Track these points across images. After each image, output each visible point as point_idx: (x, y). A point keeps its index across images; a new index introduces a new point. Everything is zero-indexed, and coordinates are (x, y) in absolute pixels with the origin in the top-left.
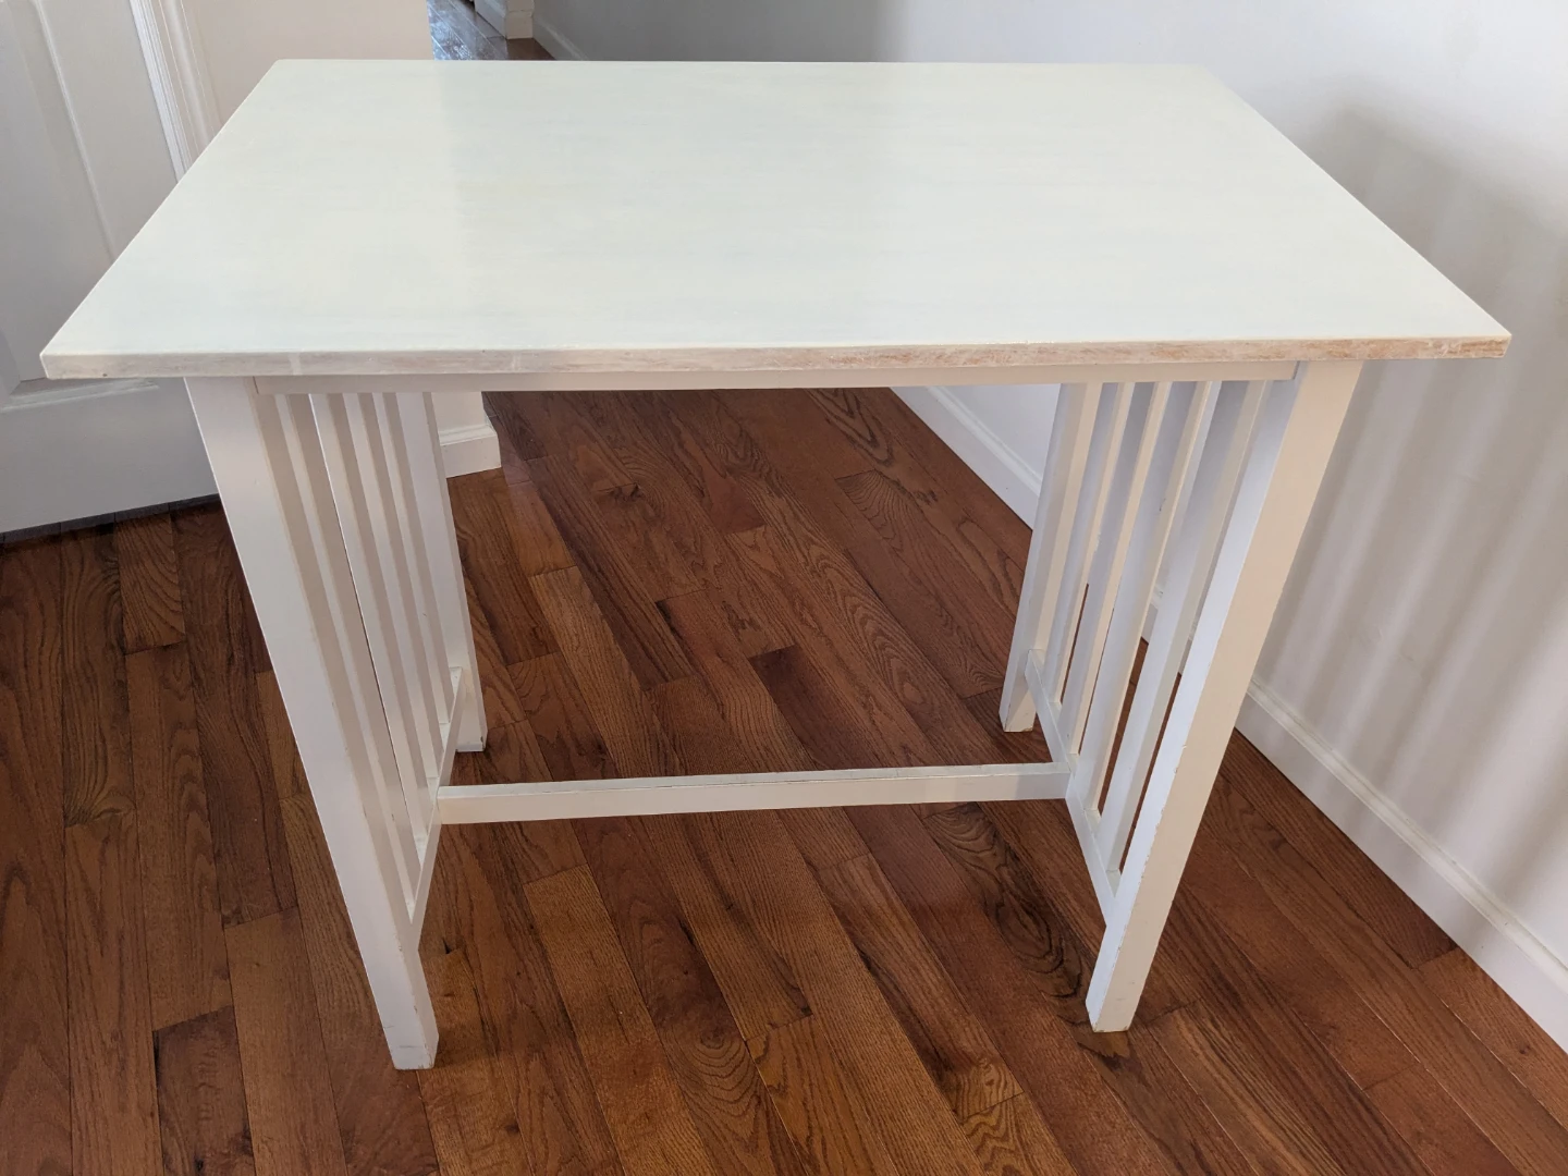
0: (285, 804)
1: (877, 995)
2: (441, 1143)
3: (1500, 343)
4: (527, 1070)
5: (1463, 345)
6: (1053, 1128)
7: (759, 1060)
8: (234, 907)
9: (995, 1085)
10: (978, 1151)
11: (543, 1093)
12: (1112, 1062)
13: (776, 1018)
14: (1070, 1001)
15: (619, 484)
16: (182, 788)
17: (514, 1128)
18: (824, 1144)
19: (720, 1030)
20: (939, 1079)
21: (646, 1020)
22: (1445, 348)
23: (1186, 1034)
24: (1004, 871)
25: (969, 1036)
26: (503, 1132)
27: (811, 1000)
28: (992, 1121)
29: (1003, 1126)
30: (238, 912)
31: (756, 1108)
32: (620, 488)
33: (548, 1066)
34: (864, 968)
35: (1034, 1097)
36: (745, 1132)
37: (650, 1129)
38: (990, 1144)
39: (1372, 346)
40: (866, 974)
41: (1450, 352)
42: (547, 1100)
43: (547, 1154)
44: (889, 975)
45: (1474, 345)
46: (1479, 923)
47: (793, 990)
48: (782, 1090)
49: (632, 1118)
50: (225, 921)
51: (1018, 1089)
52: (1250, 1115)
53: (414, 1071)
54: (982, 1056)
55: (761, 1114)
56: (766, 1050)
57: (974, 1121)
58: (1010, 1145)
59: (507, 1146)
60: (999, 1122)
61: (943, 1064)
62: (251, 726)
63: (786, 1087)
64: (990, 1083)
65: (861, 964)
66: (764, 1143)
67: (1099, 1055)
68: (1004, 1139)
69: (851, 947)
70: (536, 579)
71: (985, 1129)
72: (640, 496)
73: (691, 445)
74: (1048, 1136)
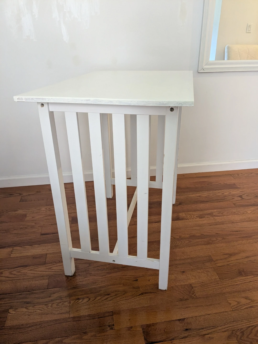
2: (186, 283)
6: (190, 212)
8: (108, 327)
10: (193, 219)
11: (176, 267)
12: (180, 204)
17: (183, 272)
18: (191, 233)
20: (180, 220)
26: (184, 274)
28: (188, 216)
31: (183, 239)
35: (185, 212)
36: (188, 242)
37: (186, 253)
42: (178, 266)
43: (189, 267)
48: (180, 236)
49: (183, 255)
50: (112, 329)
51: (183, 213)
54: (177, 215)
57: (188, 218)
58: (193, 216)
59: (187, 273)
61: (178, 219)
62: (31, 327)
64: (182, 215)
65: (157, 223)
66: (190, 240)
68: (191, 216)
69: (153, 224)
70: (12, 256)
71: (190, 217)
74: (192, 212)
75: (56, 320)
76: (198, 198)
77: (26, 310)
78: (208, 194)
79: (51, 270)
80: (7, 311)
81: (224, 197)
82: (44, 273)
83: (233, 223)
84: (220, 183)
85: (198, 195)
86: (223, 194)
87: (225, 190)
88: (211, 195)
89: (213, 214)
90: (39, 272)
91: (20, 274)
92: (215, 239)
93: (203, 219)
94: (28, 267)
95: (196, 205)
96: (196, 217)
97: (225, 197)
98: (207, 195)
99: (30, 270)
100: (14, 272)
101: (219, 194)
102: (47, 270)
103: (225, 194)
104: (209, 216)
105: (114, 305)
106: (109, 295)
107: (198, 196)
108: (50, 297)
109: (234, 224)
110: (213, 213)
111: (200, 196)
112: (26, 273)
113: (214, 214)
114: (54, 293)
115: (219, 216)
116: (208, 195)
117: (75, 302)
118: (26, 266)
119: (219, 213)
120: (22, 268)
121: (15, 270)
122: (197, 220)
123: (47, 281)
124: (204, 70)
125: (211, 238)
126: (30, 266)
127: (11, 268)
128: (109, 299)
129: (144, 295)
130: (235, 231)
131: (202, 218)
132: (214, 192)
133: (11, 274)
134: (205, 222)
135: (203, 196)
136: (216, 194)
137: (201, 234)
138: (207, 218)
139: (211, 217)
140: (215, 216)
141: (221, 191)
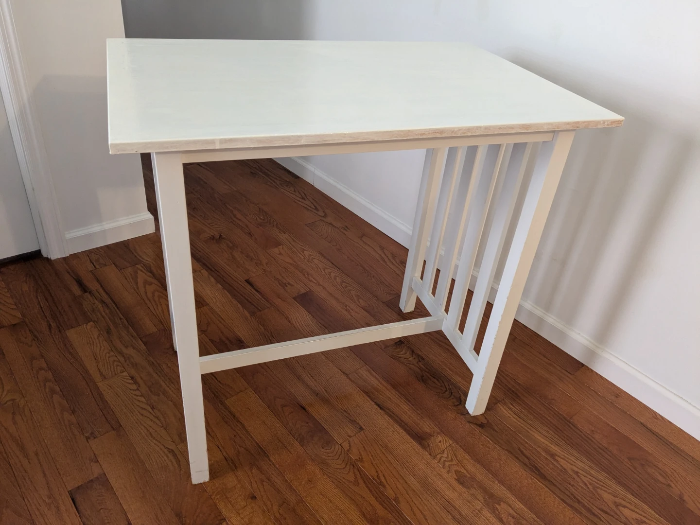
0: (99, 384)
1: (387, 418)
2: (224, 510)
3: (622, 121)
4: (252, 473)
5: (611, 122)
6: (468, 453)
7: (348, 451)
8: (90, 432)
9: (441, 442)
10: (444, 467)
11: (262, 481)
12: (481, 426)
13: (350, 433)
14: (460, 407)
15: (212, 234)
16: (45, 385)
17: (254, 497)
18: (384, 476)
19: (329, 442)
20: (420, 444)
21: (297, 444)
22: (606, 123)
23: (504, 411)
24: (420, 364)
25: (426, 426)
26: (250, 500)
27: (361, 423)
28: (445, 455)
29: (449, 456)
30: (92, 433)
31: (353, 469)
32: (213, 236)
33: (260, 469)
34: (379, 409)
35: (458, 443)
36: (352, 479)
37: (312, 485)
38: (447, 464)
39: (585, 123)
40: (380, 411)
41: (607, 125)
42: (265, 483)
43: (272, 504)
44: (389, 410)
45: (614, 122)
46: (592, 354)
47: (353, 422)
48: (361, 460)
49: (303, 483)
50: (87, 438)
51: (451, 442)
52: (536, 435)
53: (201, 484)
54: (434, 433)
55: (356, 471)
56: (350, 446)
57: (438, 456)
58: (454, 462)
59: (253, 505)
60: (448, 455)
61: (421, 438)
62: (70, 353)
63: (362, 459)
64: (440, 442)
65: (376, 407)
66: (361, 481)
67: (476, 424)
68: (452, 460)
69: (371, 402)
71: (444, 459)
72: (223, 238)
73: (239, 216)
74: (467, 457)
75: (87, 372)
76: (543, 452)
77: (96, 337)
78: (579, 471)
80: (88, 320)
81: (606, 513)
84: (669, 485)
85: (555, 449)
86: (617, 505)
87: (646, 507)
88: (583, 478)
89: (499, 504)
91: (157, 300)
93: (459, 488)
95: (504, 457)
96: (457, 471)
97: (604, 515)
98: (573, 471)
100: (156, 294)
101: (606, 496)
103: (626, 512)
104: (481, 498)
105: (135, 422)
106: (153, 408)
107: (547, 451)
108: (126, 347)
110: (502, 503)
111: (553, 455)
112: (161, 305)
113: (502, 508)
114: (134, 348)
115: (501, 520)
116: (577, 473)
117: (127, 376)
119: (513, 518)
121: (161, 293)
122: (445, 475)
123: (154, 330)
125: (393, 522)
128: (144, 412)
129: (169, 455)
131: (462, 484)
132: (607, 480)
133: (153, 293)
134: (450, 494)
135: (562, 462)
136: (599, 490)
137: (396, 499)
138: (473, 495)
139: (482, 501)
140: (494, 511)
141: (629, 496)
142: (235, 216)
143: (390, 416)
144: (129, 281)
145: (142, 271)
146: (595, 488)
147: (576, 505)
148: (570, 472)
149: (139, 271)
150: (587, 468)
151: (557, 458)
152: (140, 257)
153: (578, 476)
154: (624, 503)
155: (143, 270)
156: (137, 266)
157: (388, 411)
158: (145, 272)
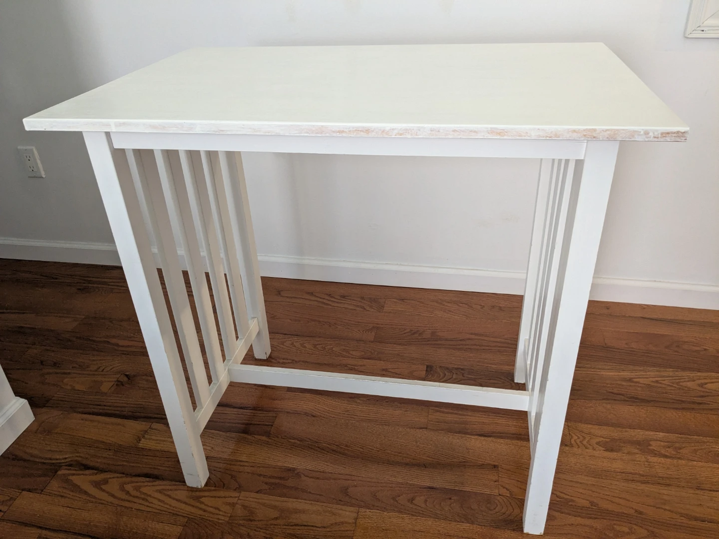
1: (502, 441)
6: (586, 423)
7: (511, 494)
10: (586, 448)
13: (495, 478)
15: (116, 380)
19: (487, 500)
21: (466, 526)
27: (491, 463)
28: (576, 437)
29: (579, 436)
32: (118, 381)
34: (486, 438)
35: (570, 421)
38: (585, 442)
40: (490, 439)
44: (493, 433)
47: (482, 466)
52: (604, 373)
56: (508, 490)
57: (573, 442)
58: (587, 438)
65: (483, 438)
68: (584, 438)
69: (473, 437)
70: (143, 444)
71: (578, 441)
72: (134, 376)
73: (121, 343)
74: (590, 426)
76: (624, 383)
78: (657, 379)
79: (198, 504)
81: (702, 397)
82: (183, 506)
83: (698, 488)
84: (705, 350)
85: (626, 374)
86: (701, 385)
87: (714, 374)
88: (664, 382)
89: (650, 445)
90: (174, 503)
91: (138, 494)
92: (626, 530)
93: (614, 455)
94: (157, 482)
95: (609, 406)
96: (598, 443)
97: (706, 399)
98: (652, 381)
99: (160, 491)
100: (128, 487)
101: (689, 384)
102: (192, 502)
103: (709, 386)
104: (636, 451)
107: (625, 380)
109: (701, 492)
110: (651, 443)
111: (630, 380)
112: (150, 496)
113: (654, 446)
115: (666, 456)
116: (657, 382)
118: (156, 477)
119: (669, 447)
120: (148, 479)
121: (132, 482)
122: (596, 453)
123: (179, 529)
124: (703, 31)
125: (615, 524)
126: (163, 479)
127: (127, 475)
130: (696, 519)
131: (612, 450)
132: (677, 373)
133: (122, 489)
134: (618, 466)
135: (641, 380)
136: (681, 384)
137: (592, 503)
138: (629, 453)
139: (640, 452)
140: (655, 453)
141: (699, 374)
142: (118, 345)
143: (501, 437)
144: (71, 497)
145: (74, 475)
146: (678, 383)
147: (684, 405)
148: (653, 384)
149: (70, 477)
150: (658, 373)
151: (635, 380)
152: (50, 459)
153: (661, 383)
154: (703, 381)
155: (74, 472)
156: (59, 473)
157: (494, 435)
158: (81, 472)
